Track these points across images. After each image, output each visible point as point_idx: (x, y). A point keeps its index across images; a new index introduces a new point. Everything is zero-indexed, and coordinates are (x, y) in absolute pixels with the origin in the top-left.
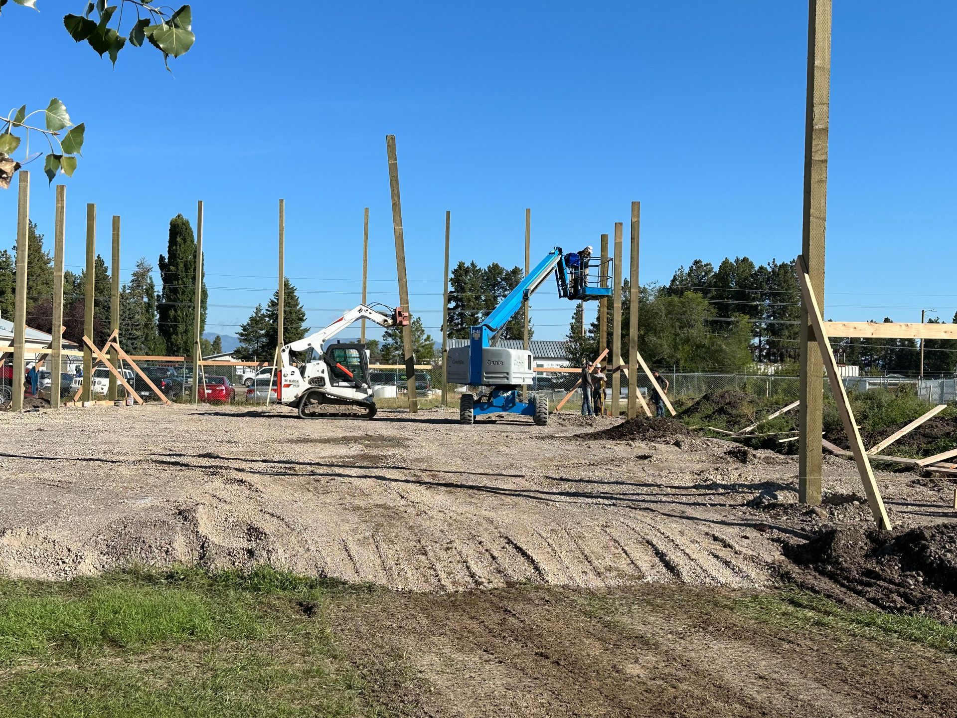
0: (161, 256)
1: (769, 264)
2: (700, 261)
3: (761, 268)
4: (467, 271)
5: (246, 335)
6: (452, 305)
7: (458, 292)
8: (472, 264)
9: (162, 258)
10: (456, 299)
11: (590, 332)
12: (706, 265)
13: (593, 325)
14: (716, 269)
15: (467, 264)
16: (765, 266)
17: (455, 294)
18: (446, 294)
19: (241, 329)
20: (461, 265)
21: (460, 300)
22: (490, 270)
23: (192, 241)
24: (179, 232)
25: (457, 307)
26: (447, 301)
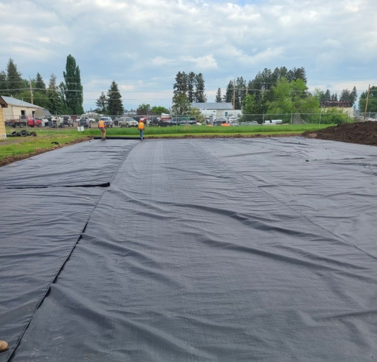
0: (64, 72)
1: (293, 69)
2: (267, 69)
3: (290, 71)
4: (182, 75)
5: (99, 103)
6: (176, 89)
7: (178, 83)
8: (184, 72)
9: (64, 73)
10: (177, 86)
11: (224, 99)
12: (269, 70)
13: (224, 96)
14: (273, 72)
15: (181, 73)
16: (292, 70)
17: (177, 85)
18: (174, 85)
19: (97, 101)
20: (179, 73)
21: (179, 87)
22: (190, 74)
23: (75, 66)
24: (71, 62)
25: (178, 90)
26: (174, 88)
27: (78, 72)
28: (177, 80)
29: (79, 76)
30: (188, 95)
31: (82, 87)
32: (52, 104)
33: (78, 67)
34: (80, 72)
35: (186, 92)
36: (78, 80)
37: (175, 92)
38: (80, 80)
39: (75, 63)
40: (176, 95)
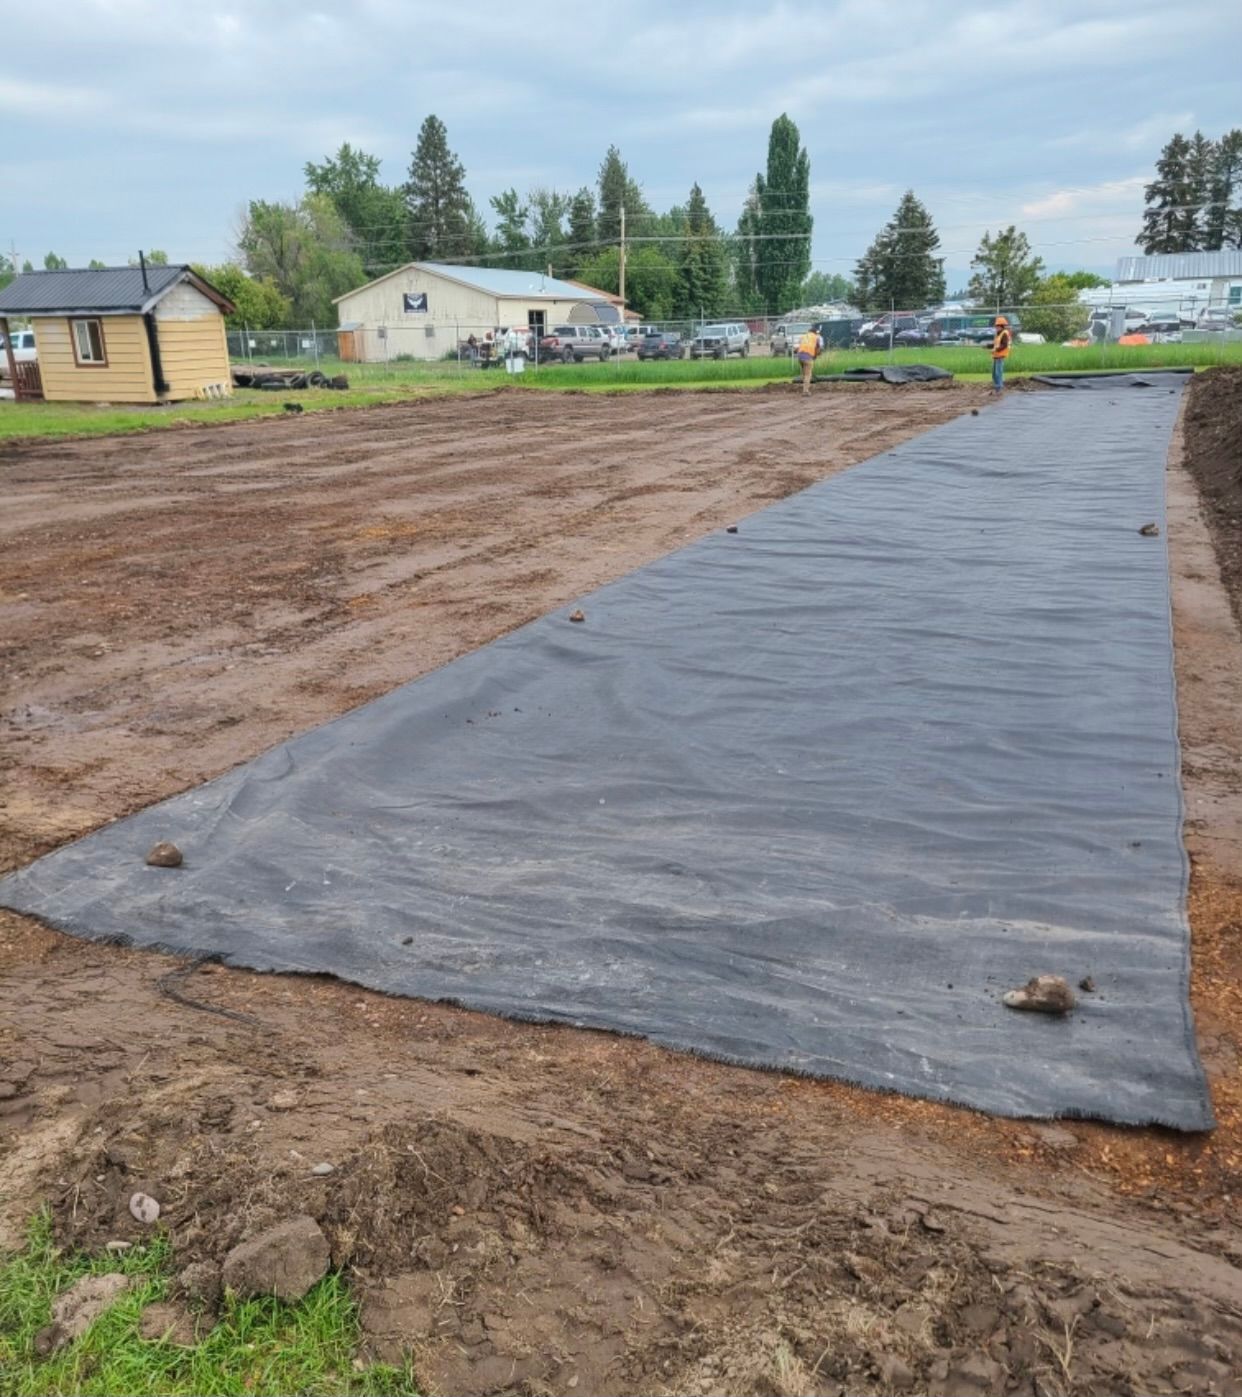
4: (1185, 148)
5: (862, 272)
6: (1158, 201)
7: (1166, 181)
8: (1197, 136)
9: (759, 178)
10: (1163, 193)
15: (1187, 138)
17: (1162, 186)
18: (1148, 186)
19: (855, 267)
20: (1177, 140)
21: (1171, 193)
22: (1226, 141)
23: (797, 149)
24: (783, 138)
25: (1164, 204)
26: (1150, 198)
27: (803, 171)
28: (1161, 170)
29: (806, 185)
30: (1207, 223)
31: (810, 220)
32: (687, 285)
33: (804, 155)
34: (811, 171)
35: (1197, 210)
36: (800, 199)
37: (1151, 215)
38: (805, 197)
39: (796, 144)
40: (1154, 224)
